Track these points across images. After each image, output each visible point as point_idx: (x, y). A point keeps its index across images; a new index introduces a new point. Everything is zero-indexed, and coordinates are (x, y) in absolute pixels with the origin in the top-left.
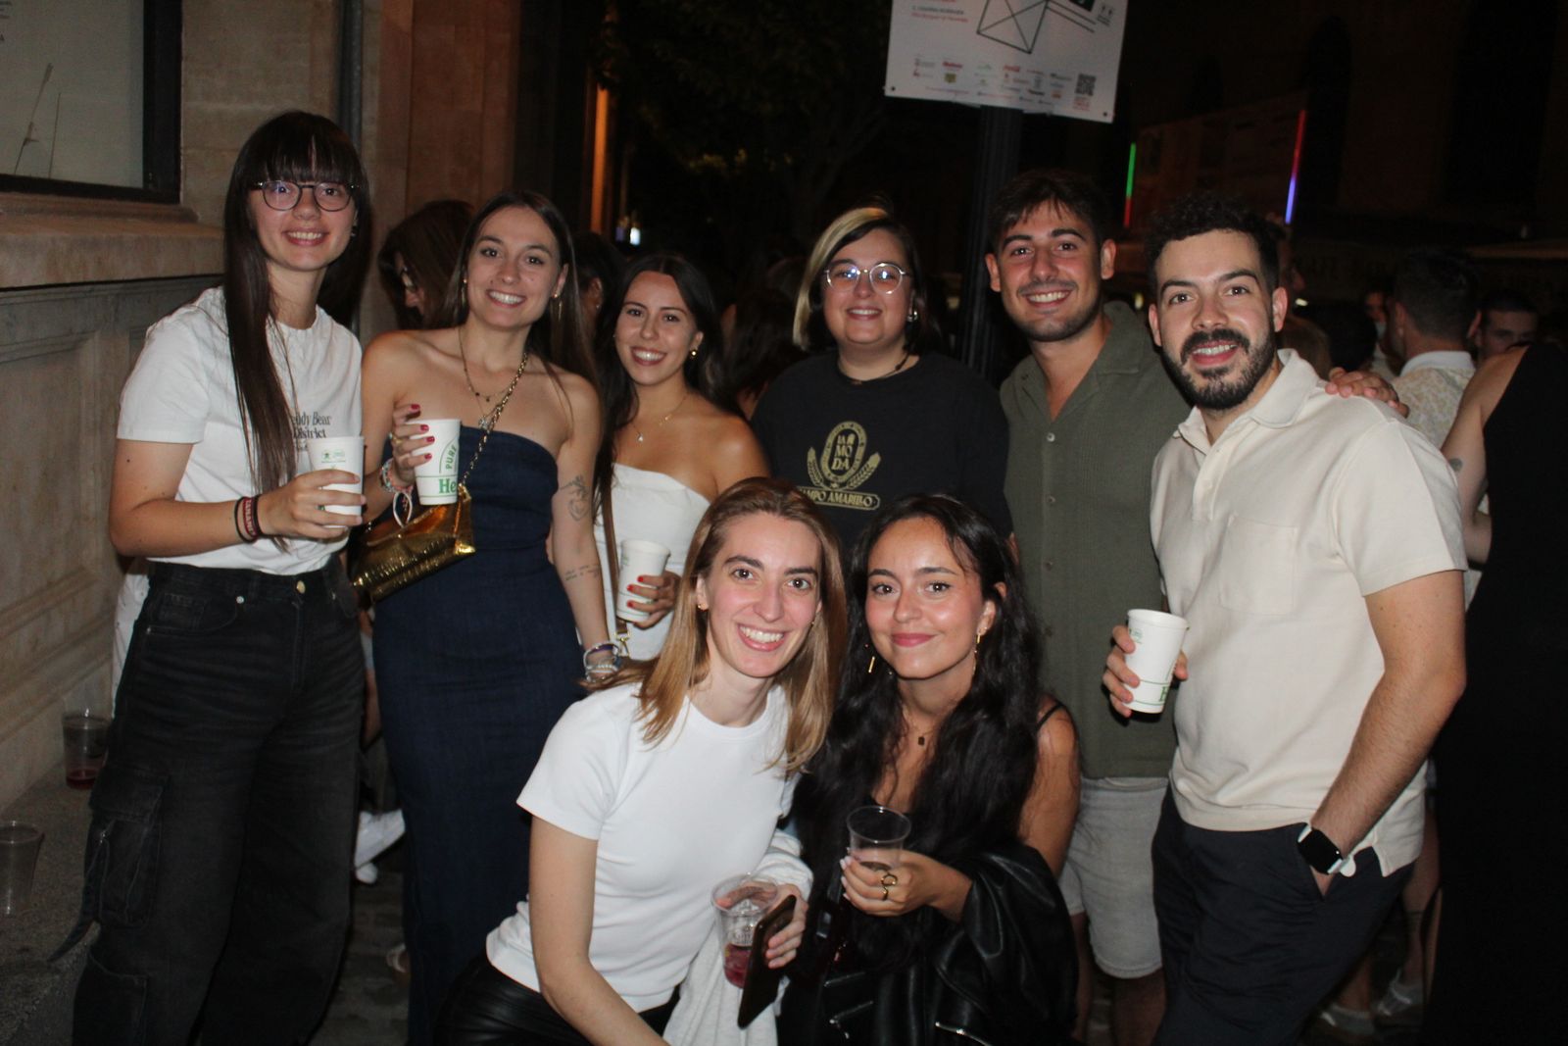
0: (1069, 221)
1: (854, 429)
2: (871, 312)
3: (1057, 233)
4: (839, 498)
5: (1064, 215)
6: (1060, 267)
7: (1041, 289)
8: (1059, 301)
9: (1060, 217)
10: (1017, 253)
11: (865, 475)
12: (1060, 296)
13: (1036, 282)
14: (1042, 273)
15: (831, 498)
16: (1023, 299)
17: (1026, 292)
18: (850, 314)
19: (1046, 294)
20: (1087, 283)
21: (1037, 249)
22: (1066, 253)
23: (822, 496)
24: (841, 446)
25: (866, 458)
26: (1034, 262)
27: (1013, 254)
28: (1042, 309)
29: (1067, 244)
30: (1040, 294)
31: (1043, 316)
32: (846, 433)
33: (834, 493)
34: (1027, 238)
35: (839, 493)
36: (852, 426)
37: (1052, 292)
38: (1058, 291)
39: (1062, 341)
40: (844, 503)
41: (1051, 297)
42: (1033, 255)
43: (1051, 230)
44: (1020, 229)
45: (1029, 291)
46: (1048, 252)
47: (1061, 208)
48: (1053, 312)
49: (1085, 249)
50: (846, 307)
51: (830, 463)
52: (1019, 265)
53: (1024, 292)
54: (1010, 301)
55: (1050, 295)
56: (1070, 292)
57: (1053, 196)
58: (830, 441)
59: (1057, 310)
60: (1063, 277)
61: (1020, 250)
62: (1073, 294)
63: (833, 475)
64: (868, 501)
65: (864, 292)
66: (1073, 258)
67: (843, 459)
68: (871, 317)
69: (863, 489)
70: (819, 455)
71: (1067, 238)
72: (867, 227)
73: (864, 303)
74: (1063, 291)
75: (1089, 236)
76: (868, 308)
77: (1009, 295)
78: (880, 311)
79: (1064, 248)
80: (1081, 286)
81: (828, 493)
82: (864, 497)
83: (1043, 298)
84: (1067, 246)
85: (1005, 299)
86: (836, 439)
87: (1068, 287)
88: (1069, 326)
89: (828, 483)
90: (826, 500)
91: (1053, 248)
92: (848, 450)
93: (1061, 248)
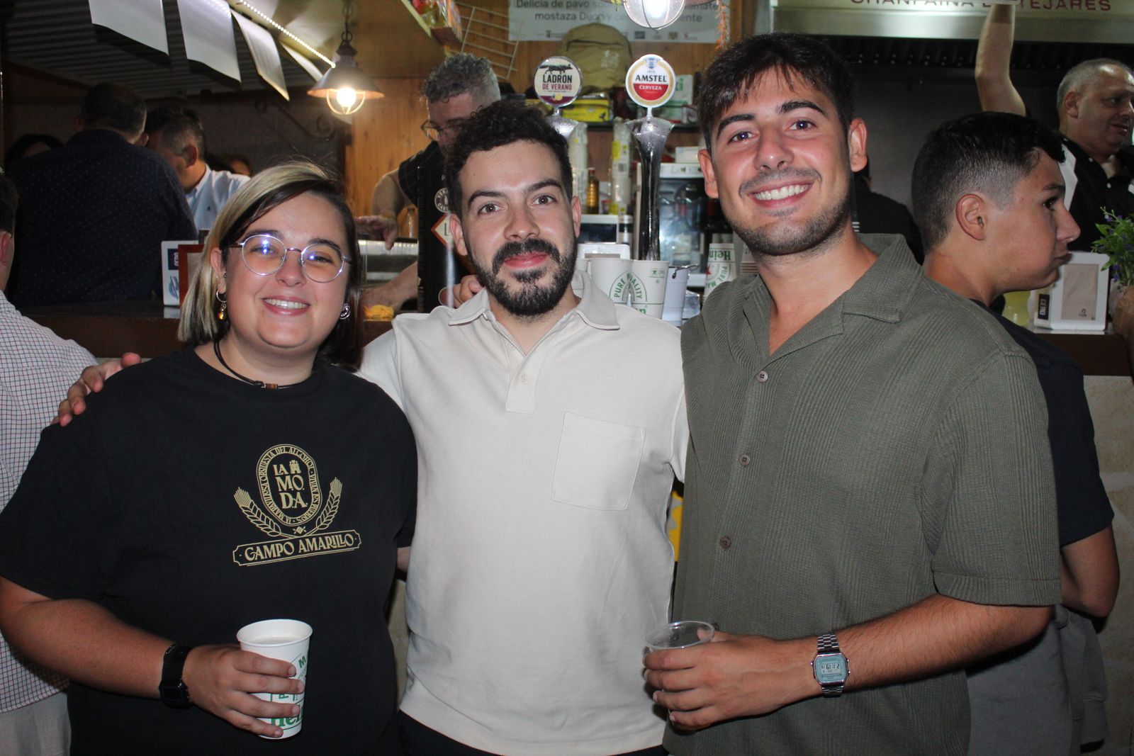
0: (805, 91)
1: (291, 452)
2: (297, 305)
3: (787, 107)
4: (312, 545)
5: (797, 85)
6: (795, 150)
7: (770, 181)
8: (796, 197)
9: (791, 88)
10: (736, 139)
11: (333, 510)
12: (798, 189)
13: (764, 171)
14: (771, 157)
15: (302, 547)
16: (749, 199)
17: (752, 189)
18: (268, 305)
19: (779, 188)
20: (833, 170)
21: (762, 129)
22: (802, 134)
23: (288, 548)
24: (283, 477)
25: (325, 489)
26: (759, 146)
27: (731, 141)
28: (773, 210)
29: (803, 122)
30: (770, 190)
31: (777, 218)
32: (285, 460)
33: (304, 540)
34: (749, 118)
35: (311, 538)
36: (287, 449)
37: (787, 185)
38: (794, 184)
39: (802, 254)
40: (322, 549)
41: (785, 192)
42: (756, 139)
43: (781, 103)
44: (739, 108)
45: (756, 187)
46: (778, 130)
47: (792, 76)
48: (789, 212)
49: (827, 126)
50: (262, 295)
51: (279, 503)
52: (739, 155)
53: (750, 189)
54: (732, 204)
55: (784, 190)
56: (809, 184)
57: (779, 61)
58: (262, 472)
59: (795, 209)
60: (801, 164)
61: (742, 136)
62: (816, 185)
63: (289, 519)
64: (349, 539)
65: (292, 278)
66: (814, 139)
67: (294, 493)
68: (297, 312)
69: (336, 526)
70: (256, 496)
71: (802, 113)
72: (292, 189)
73: (288, 292)
74: (801, 184)
75: (832, 111)
76: (293, 299)
77: (730, 196)
78: (309, 305)
79: (799, 127)
80: (826, 175)
81: (296, 542)
82: (343, 535)
83: (775, 195)
84: (802, 124)
85: (726, 205)
86: (271, 471)
87: (808, 179)
88: (812, 231)
89: (288, 530)
90: (296, 553)
91: (784, 128)
92: (297, 481)
93: (794, 127)
